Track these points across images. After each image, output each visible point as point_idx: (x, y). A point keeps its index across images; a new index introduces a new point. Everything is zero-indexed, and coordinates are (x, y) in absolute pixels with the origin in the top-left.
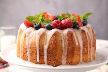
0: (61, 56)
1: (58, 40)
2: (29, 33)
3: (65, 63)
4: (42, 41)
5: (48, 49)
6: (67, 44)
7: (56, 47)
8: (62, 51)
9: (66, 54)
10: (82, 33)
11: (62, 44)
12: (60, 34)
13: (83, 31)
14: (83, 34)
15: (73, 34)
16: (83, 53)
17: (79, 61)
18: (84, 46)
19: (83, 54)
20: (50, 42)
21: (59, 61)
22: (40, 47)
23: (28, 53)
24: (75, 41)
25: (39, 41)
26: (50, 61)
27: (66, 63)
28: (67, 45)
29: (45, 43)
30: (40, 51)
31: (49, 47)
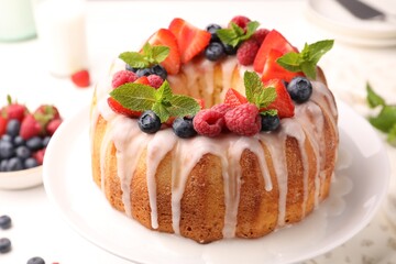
0: (222, 218)
1: (212, 180)
2: (127, 142)
3: (233, 235)
4: (163, 176)
5: (182, 200)
6: (239, 188)
7: (205, 197)
8: (224, 206)
9: (235, 213)
10: (287, 146)
11: (223, 188)
12: (219, 158)
13: (292, 141)
14: (289, 149)
15: (257, 158)
16: (287, 202)
17: (276, 223)
18: (290, 185)
19: (288, 204)
20: (187, 183)
21: (215, 230)
22: (158, 194)
23: (123, 196)
24: (263, 181)
25: (156, 176)
26: (189, 229)
27: (237, 234)
28: (239, 193)
29: (173, 184)
30: (158, 204)
31: (184, 195)
